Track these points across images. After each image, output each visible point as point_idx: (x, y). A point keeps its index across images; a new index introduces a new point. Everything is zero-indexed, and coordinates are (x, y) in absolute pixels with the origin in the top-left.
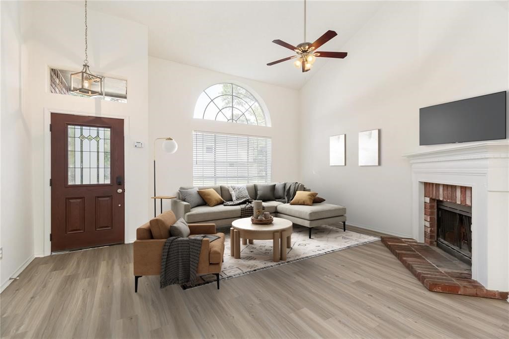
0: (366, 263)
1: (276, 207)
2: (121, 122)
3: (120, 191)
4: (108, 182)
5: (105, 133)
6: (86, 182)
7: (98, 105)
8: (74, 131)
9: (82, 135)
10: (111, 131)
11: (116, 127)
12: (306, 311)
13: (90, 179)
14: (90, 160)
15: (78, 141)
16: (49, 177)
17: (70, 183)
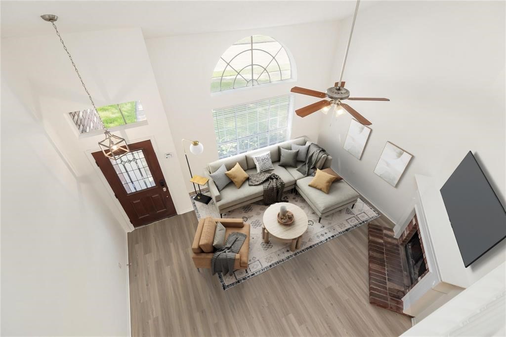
0: (346, 265)
2: (148, 143)
3: (165, 189)
4: (154, 185)
5: (140, 155)
6: (139, 189)
9: (121, 161)
10: (143, 151)
11: (145, 147)
12: (291, 316)
13: (140, 186)
14: (135, 175)
15: (121, 166)
16: (113, 194)
17: (128, 192)
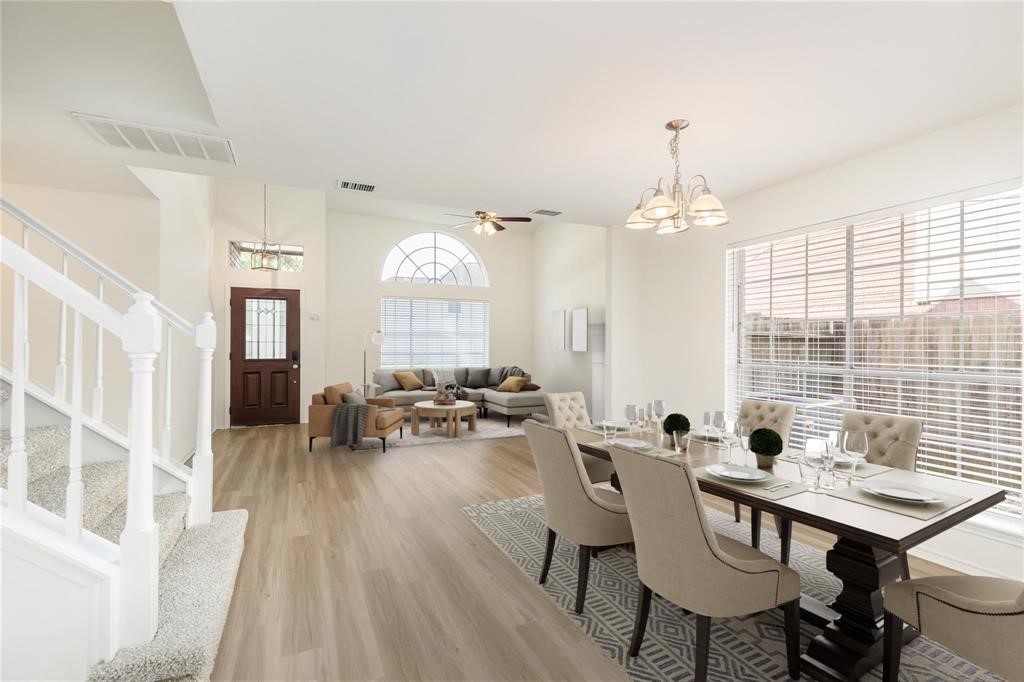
1: (483, 395)
2: (297, 292)
3: (295, 366)
4: (284, 357)
6: (262, 357)
7: (274, 279)
8: (251, 305)
9: (258, 308)
10: (287, 302)
11: (292, 299)
13: (266, 354)
14: (266, 334)
15: (255, 314)
16: (229, 351)
17: (247, 358)
